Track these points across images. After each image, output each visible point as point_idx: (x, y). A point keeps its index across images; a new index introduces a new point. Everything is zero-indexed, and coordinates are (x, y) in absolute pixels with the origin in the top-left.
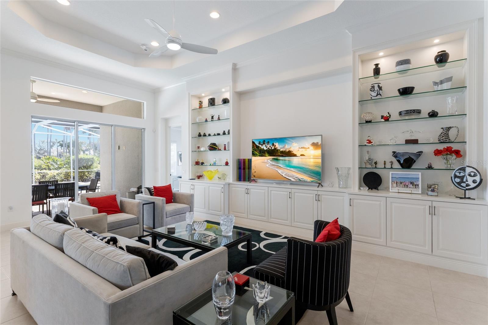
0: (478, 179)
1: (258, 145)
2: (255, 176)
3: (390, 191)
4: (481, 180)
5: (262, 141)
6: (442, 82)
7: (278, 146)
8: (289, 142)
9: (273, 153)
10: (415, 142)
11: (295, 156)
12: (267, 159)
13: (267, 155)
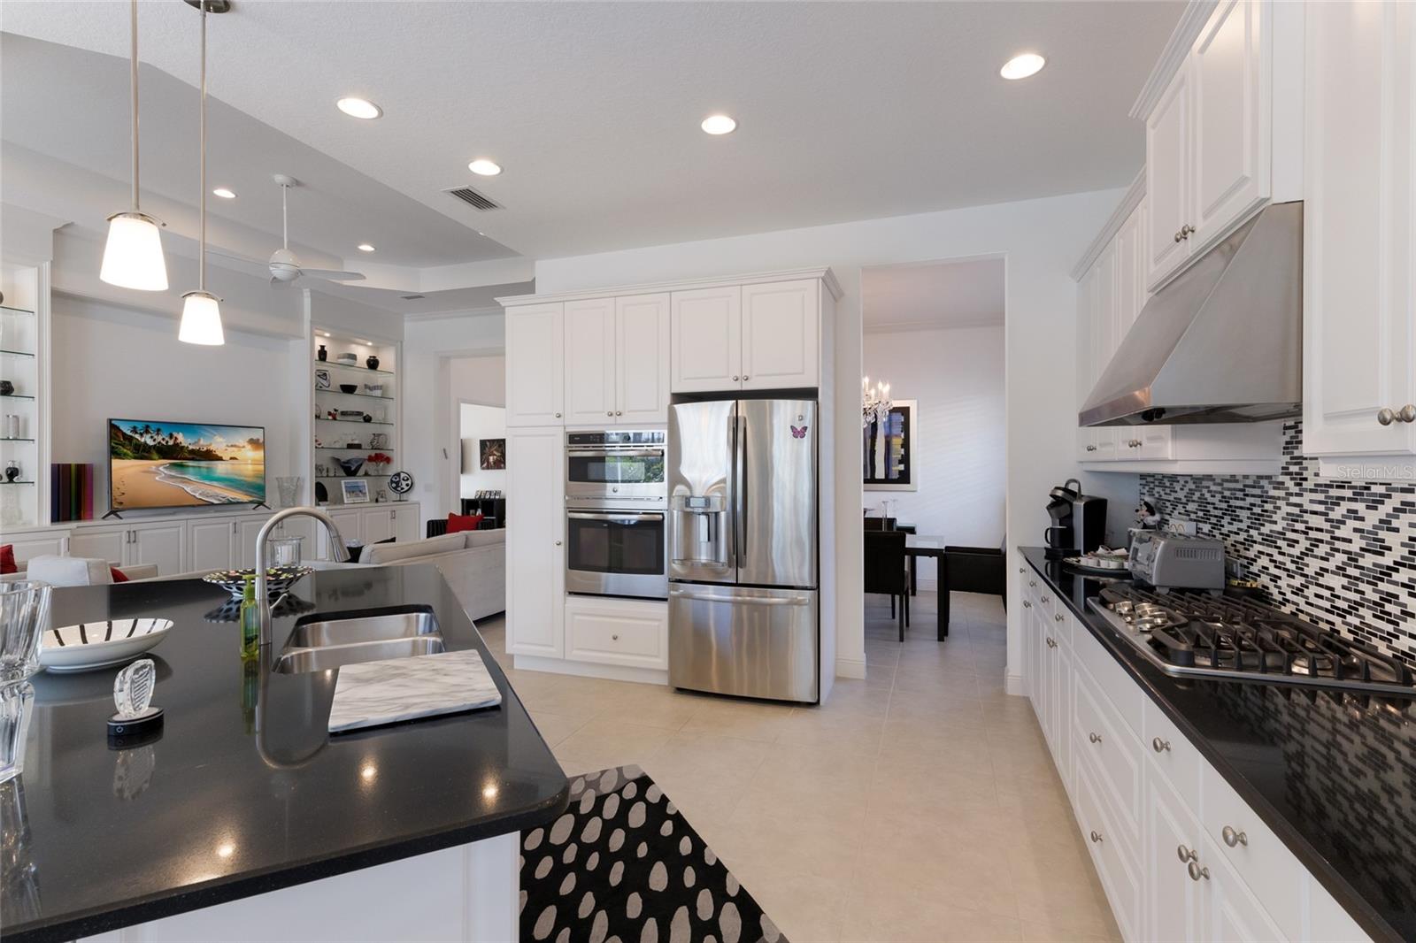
0: (409, 482)
1: (129, 433)
2: (121, 503)
3: (346, 502)
4: (412, 484)
5: (140, 427)
6: (375, 388)
7: (182, 439)
8: (207, 434)
9: (171, 452)
10: (358, 447)
11: (220, 459)
12: (158, 466)
13: (155, 456)
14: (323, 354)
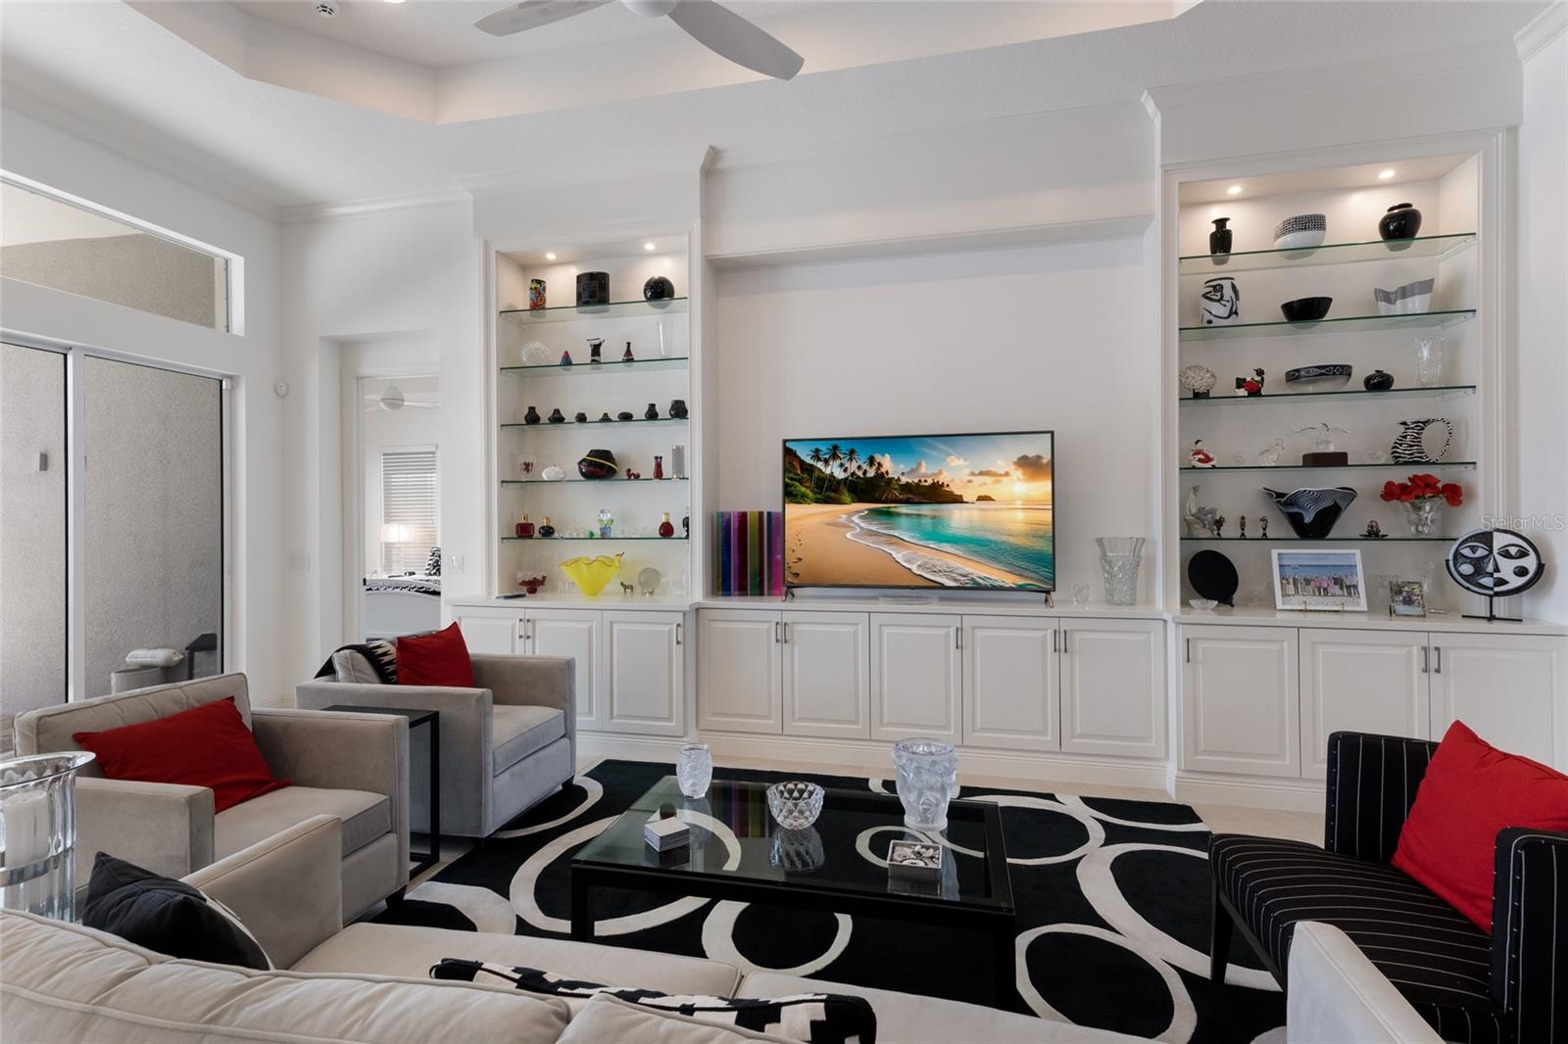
0: (1530, 563)
1: (808, 460)
2: (797, 575)
3: (1278, 608)
4: (1541, 568)
5: (824, 448)
6: (1405, 292)
7: (890, 465)
8: (934, 453)
9: (871, 490)
10: (1338, 460)
11: (957, 500)
12: (851, 513)
13: (846, 497)
14: (1221, 240)
